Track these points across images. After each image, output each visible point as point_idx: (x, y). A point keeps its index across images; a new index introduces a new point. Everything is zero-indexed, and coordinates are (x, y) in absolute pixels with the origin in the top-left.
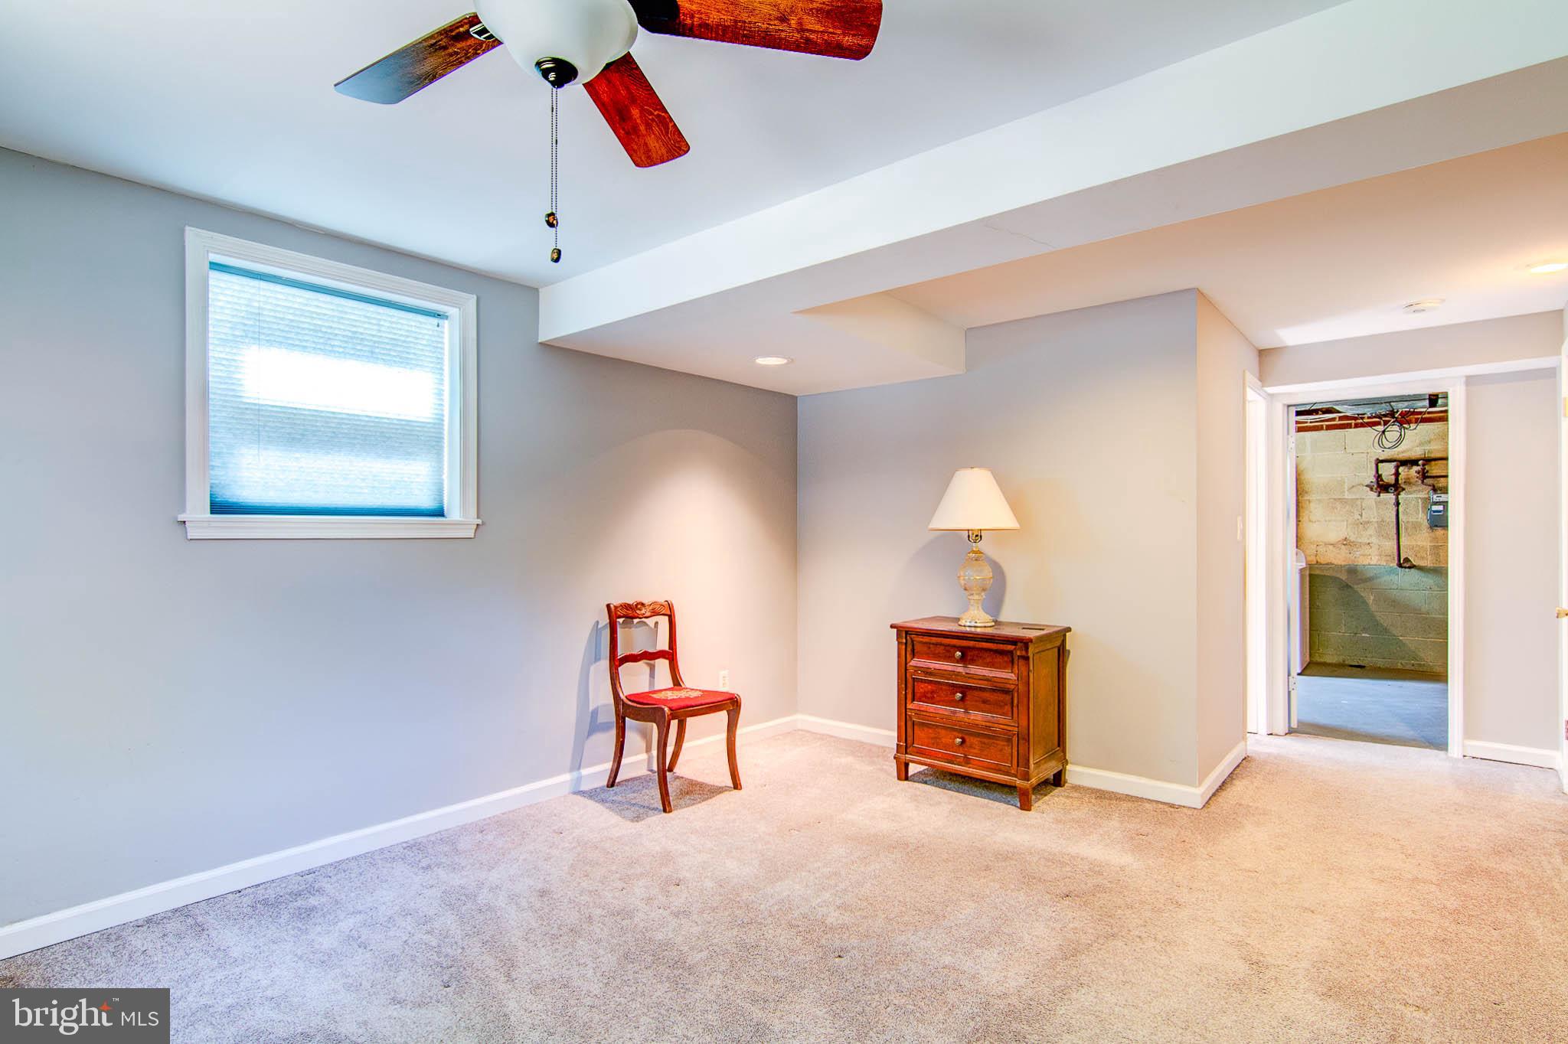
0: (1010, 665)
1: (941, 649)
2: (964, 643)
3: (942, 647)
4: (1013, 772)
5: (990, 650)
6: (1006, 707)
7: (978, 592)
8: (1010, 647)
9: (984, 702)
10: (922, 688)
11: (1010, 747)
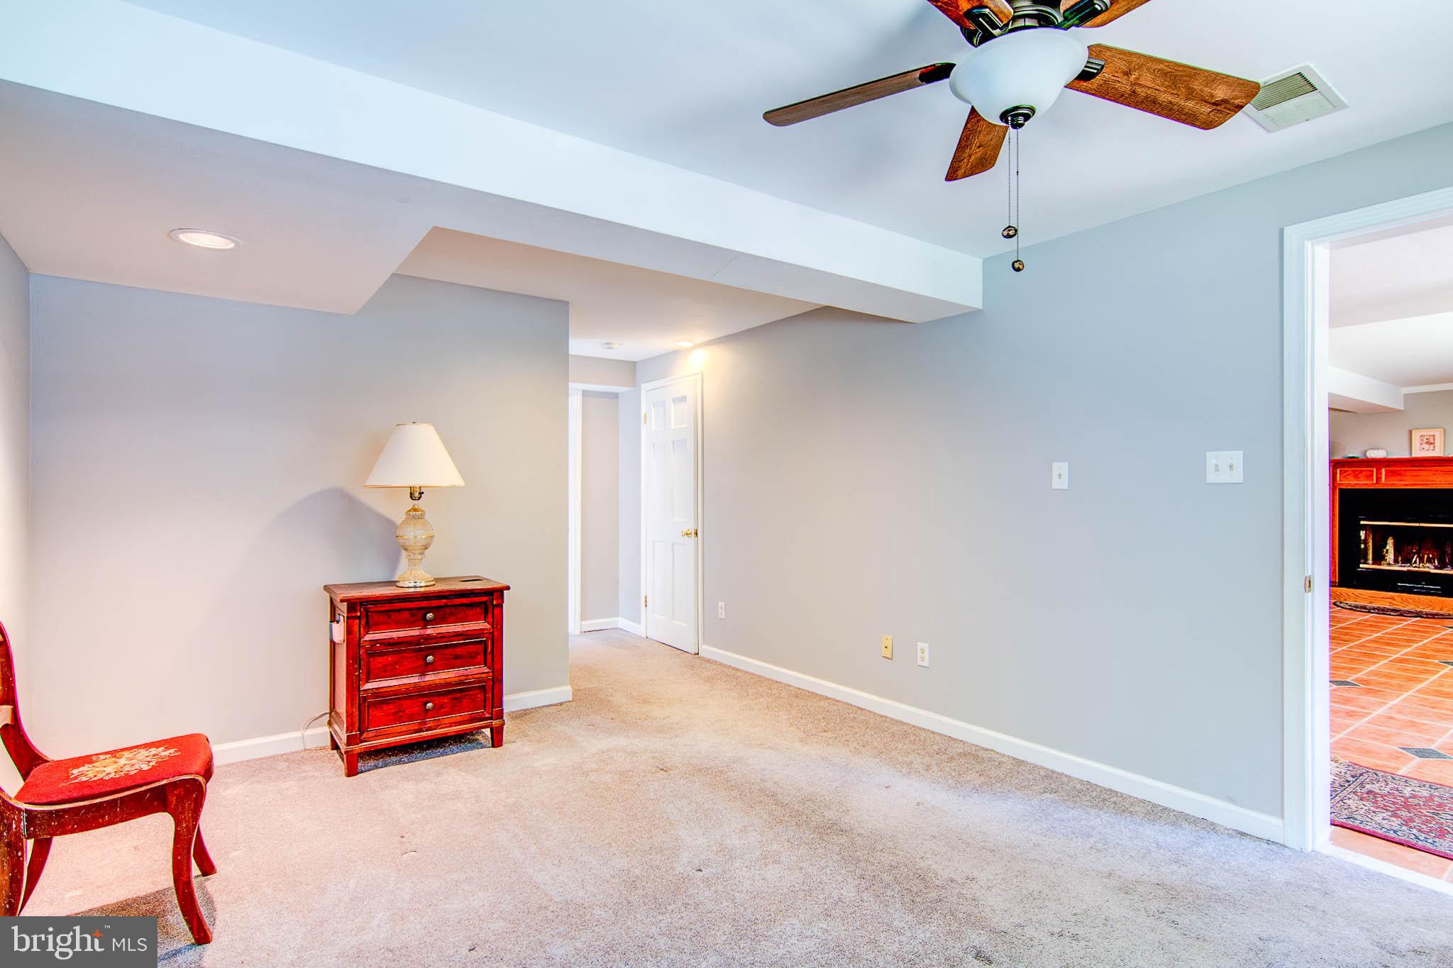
0: (483, 616)
1: (406, 615)
2: (435, 603)
3: (407, 613)
4: (487, 715)
5: (461, 605)
6: (479, 657)
7: (420, 551)
8: (485, 599)
9: (457, 657)
10: (380, 663)
11: (483, 694)
